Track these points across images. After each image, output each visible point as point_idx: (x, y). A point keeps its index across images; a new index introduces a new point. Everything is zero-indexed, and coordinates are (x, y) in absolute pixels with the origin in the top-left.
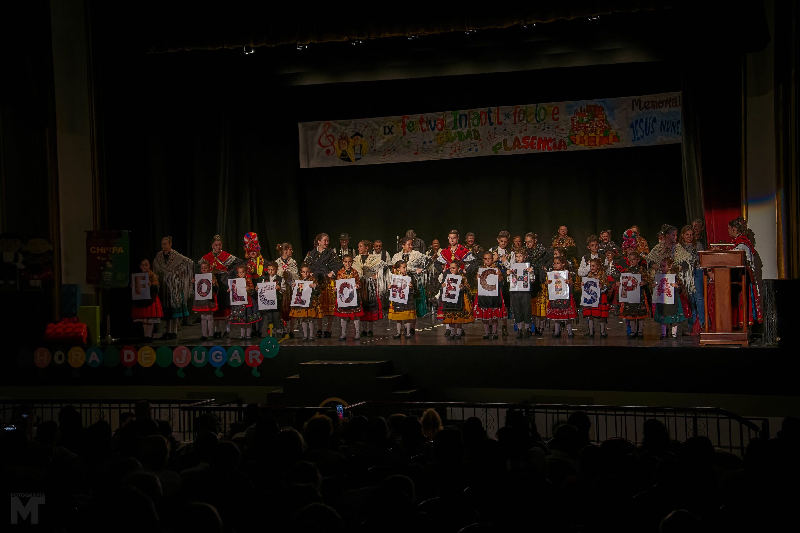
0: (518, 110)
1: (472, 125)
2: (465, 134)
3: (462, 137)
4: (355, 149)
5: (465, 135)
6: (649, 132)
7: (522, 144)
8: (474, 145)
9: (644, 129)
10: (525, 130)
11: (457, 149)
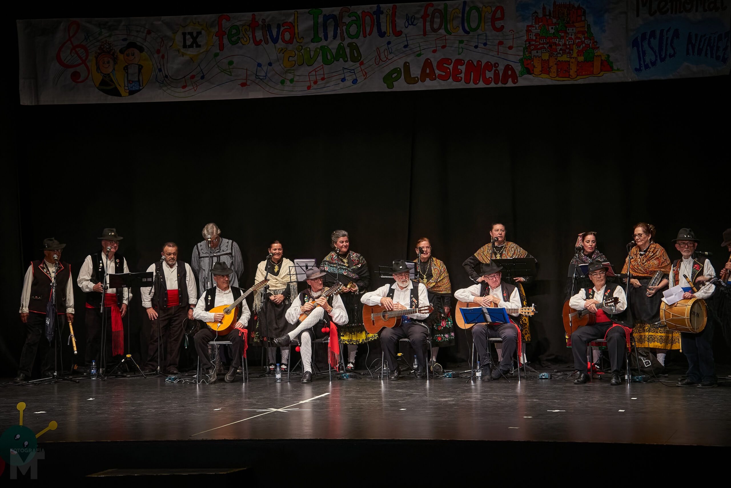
0: (430, 10)
1: (346, 36)
2: (334, 51)
3: (329, 57)
4: (127, 73)
5: (334, 54)
6: (666, 55)
7: (437, 72)
8: (349, 72)
9: (657, 49)
10: (444, 47)
11: (319, 78)
